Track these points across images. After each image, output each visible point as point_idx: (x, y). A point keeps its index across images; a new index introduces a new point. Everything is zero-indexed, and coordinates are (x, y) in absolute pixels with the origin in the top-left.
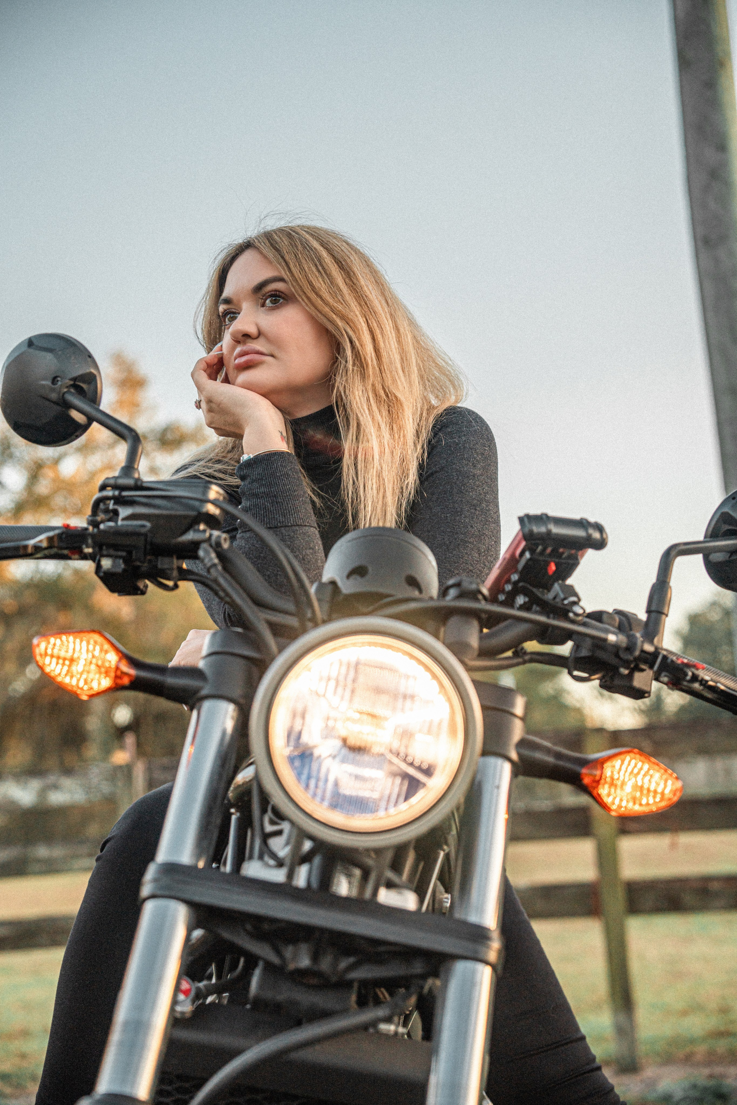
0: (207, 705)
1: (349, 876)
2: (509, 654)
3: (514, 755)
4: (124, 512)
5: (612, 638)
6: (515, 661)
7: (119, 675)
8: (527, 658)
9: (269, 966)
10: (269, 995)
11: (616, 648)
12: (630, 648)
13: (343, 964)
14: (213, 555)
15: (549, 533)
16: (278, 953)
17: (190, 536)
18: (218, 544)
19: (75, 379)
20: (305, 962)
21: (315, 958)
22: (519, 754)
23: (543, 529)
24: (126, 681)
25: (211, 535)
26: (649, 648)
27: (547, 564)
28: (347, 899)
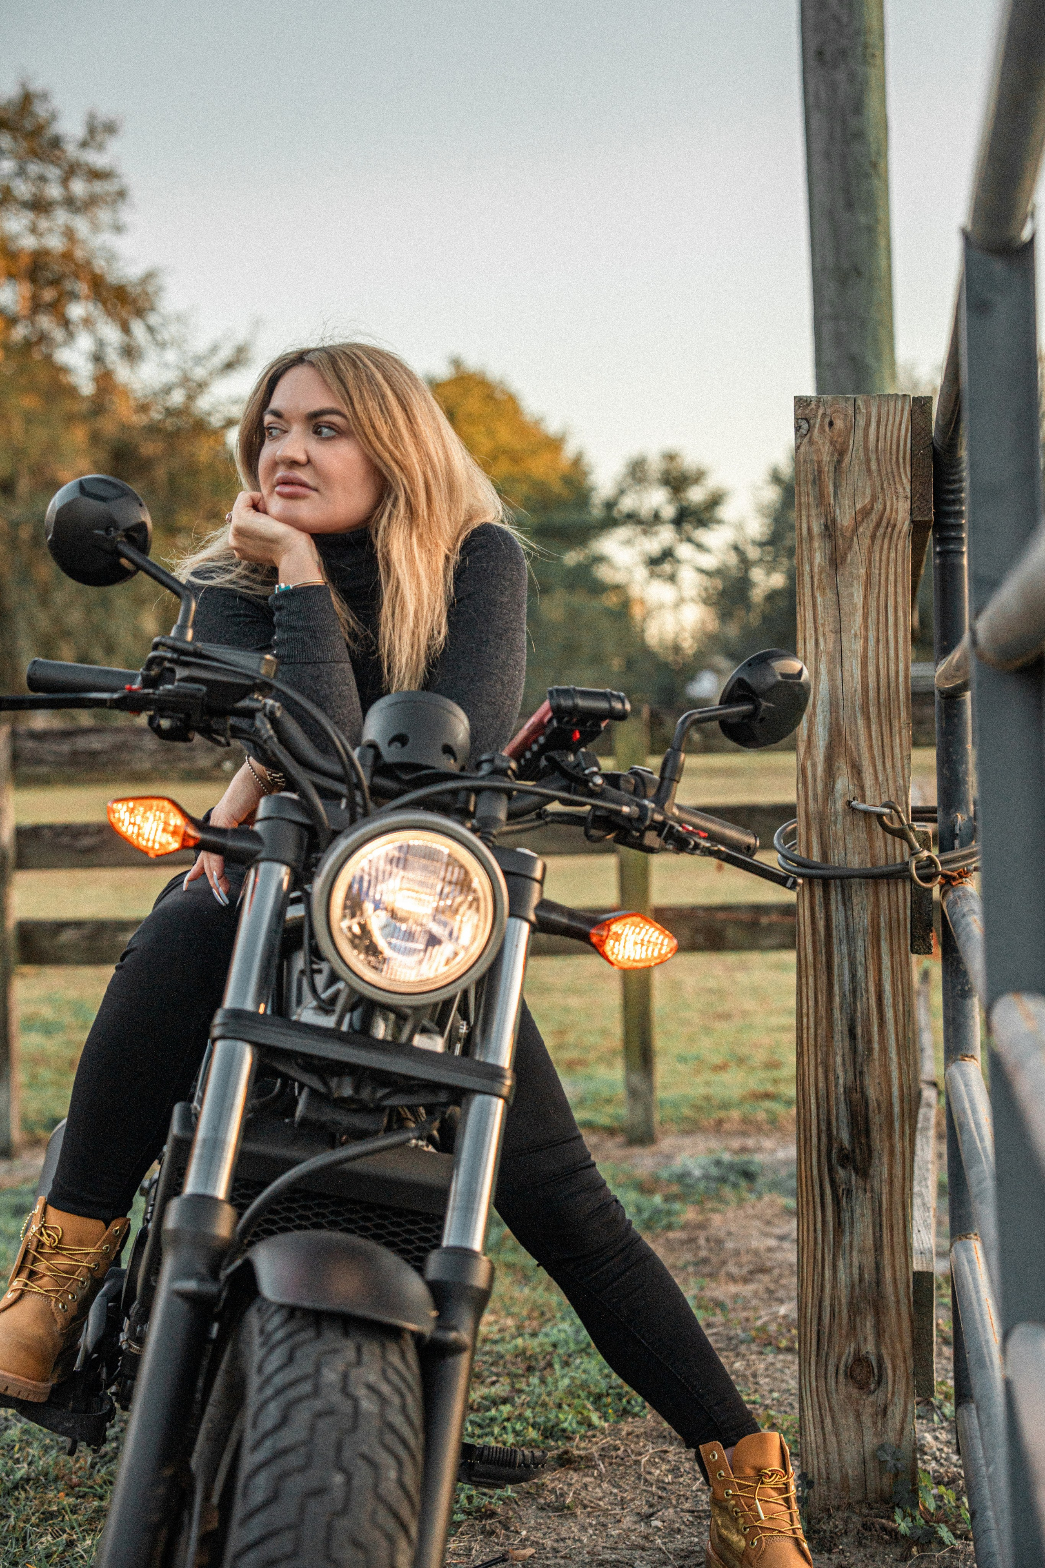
0: (263, 866)
1: (386, 1020)
2: (533, 815)
3: (532, 917)
4: (181, 673)
5: (626, 809)
6: (537, 823)
7: (186, 837)
8: (548, 819)
9: (313, 1092)
10: (313, 1116)
11: (628, 818)
12: (641, 818)
13: (380, 1094)
14: (269, 726)
15: (575, 707)
16: (325, 1084)
17: (245, 703)
18: (272, 713)
19: (127, 530)
20: (347, 1091)
21: (357, 1089)
22: (537, 916)
23: (569, 703)
24: (191, 843)
25: (265, 704)
26: (658, 817)
27: (572, 731)
28: (383, 1041)
